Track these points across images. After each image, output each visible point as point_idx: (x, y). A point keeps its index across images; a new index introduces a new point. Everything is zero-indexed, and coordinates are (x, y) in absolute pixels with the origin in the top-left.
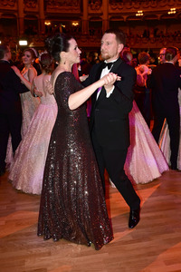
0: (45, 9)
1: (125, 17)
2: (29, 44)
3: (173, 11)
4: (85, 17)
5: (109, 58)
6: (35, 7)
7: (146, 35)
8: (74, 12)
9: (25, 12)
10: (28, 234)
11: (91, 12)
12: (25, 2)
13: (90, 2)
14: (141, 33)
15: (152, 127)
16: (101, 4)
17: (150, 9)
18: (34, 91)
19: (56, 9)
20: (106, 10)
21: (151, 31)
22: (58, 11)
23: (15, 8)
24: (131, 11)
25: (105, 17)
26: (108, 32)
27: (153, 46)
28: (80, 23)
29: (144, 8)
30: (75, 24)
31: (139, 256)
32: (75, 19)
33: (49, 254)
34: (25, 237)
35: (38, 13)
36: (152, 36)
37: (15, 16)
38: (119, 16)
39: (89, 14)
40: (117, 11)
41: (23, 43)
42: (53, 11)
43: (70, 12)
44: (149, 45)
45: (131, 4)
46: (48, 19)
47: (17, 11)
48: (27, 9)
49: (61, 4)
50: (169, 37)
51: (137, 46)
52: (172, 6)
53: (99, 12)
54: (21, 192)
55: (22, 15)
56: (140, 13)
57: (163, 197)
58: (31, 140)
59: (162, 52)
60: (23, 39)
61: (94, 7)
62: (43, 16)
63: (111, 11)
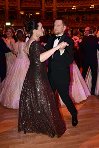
0: (21, 5)
1: (66, 10)
2: (11, 25)
3: (92, 6)
4: (43, 10)
5: (58, 34)
6: (15, 4)
7: (78, 20)
8: (37, 7)
9: (9, 7)
10: (11, 132)
11: (47, 7)
12: (9, 1)
13: (46, 1)
14: (75, 19)
15: (82, 71)
16: (52, 2)
17: (80, 5)
18: (13, 51)
19: (27, 5)
20: (55, 6)
21: (80, 18)
22: (28, 6)
23: (3, 4)
24: (69, 6)
25: (54, 10)
26: (58, 19)
27: (82, 26)
28: (41, 13)
29: (76, 5)
30: (38, 13)
31: (73, 143)
32: (38, 11)
33: (23, 143)
34: (9, 133)
35: (17, 7)
36: (81, 20)
37: (3, 9)
38: (62, 9)
39: (45, 8)
40: (61, 6)
41: (8, 24)
42: (25, 6)
43: (35, 7)
44: (79, 26)
45: (69, 3)
46: (22, 10)
47: (5, 6)
48: (11, 5)
49: (29, 2)
50: (90, 21)
51: (73, 26)
52: (92, 4)
53: (51, 7)
54: (6, 108)
55: (7, 8)
56: (74, 8)
57: (86, 111)
58: (12, 79)
59: (86, 29)
60: (8, 22)
61: (48, 4)
62: (19, 9)
63: (58, 6)
